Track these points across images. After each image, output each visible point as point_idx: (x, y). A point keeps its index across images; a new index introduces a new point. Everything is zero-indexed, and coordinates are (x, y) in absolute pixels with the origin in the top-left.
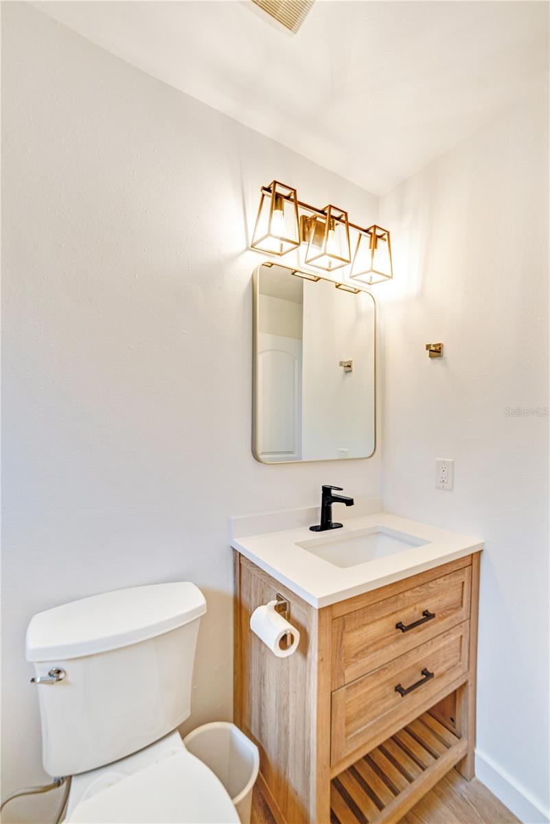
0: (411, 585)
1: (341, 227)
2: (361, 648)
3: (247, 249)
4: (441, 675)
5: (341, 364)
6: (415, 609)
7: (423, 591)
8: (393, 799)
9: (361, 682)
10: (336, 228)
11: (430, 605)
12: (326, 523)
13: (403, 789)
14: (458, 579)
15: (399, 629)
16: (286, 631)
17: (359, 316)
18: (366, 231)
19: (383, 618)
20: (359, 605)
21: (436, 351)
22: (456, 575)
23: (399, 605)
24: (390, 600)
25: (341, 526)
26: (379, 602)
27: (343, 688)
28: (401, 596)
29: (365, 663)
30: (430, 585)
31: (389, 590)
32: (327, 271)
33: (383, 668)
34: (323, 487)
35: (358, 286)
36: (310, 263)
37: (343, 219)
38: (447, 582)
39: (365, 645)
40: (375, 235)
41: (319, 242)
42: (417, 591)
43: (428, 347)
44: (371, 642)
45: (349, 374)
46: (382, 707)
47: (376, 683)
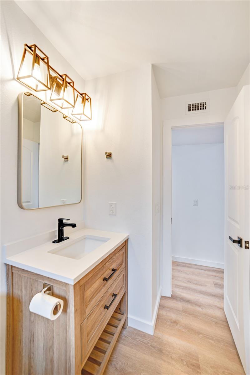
0: (107, 260)
1: (70, 88)
2: (91, 296)
3: (14, 79)
4: (118, 293)
5: (63, 157)
6: (109, 270)
7: (112, 260)
8: (104, 357)
9: (92, 312)
10: (68, 87)
11: (114, 266)
12: (61, 238)
13: (107, 349)
14: (121, 253)
15: (105, 281)
16: (56, 303)
17: (72, 134)
18: (81, 94)
19: (98, 278)
20: (90, 276)
21: (109, 156)
22: (121, 250)
23: (104, 270)
24: (101, 269)
25: (68, 238)
26: (97, 271)
27: (85, 320)
28: (105, 266)
29: (93, 302)
30: (114, 257)
31: (101, 264)
32: (61, 108)
33: (100, 301)
34: (59, 219)
35: (75, 119)
36: (53, 101)
37: (71, 84)
38: (119, 254)
39: (93, 294)
40: (85, 98)
41: (58, 91)
42: (110, 262)
43: (106, 153)
44: (95, 291)
45: (67, 162)
46: (100, 319)
47: (98, 309)
